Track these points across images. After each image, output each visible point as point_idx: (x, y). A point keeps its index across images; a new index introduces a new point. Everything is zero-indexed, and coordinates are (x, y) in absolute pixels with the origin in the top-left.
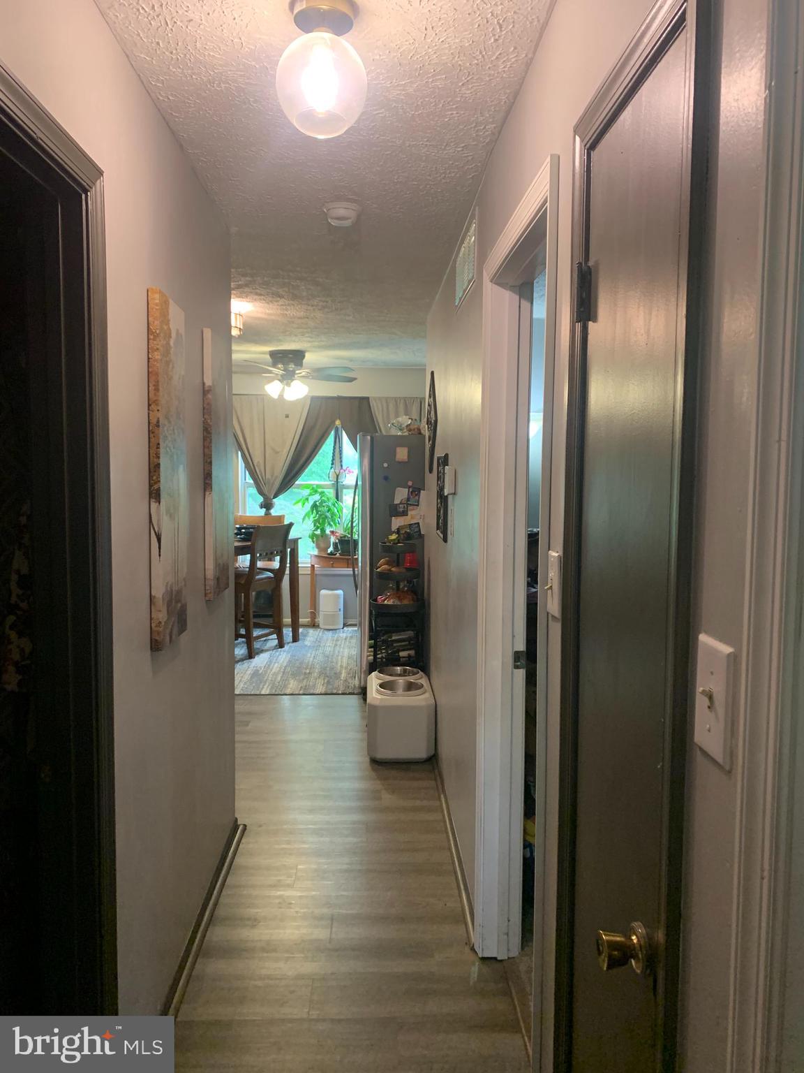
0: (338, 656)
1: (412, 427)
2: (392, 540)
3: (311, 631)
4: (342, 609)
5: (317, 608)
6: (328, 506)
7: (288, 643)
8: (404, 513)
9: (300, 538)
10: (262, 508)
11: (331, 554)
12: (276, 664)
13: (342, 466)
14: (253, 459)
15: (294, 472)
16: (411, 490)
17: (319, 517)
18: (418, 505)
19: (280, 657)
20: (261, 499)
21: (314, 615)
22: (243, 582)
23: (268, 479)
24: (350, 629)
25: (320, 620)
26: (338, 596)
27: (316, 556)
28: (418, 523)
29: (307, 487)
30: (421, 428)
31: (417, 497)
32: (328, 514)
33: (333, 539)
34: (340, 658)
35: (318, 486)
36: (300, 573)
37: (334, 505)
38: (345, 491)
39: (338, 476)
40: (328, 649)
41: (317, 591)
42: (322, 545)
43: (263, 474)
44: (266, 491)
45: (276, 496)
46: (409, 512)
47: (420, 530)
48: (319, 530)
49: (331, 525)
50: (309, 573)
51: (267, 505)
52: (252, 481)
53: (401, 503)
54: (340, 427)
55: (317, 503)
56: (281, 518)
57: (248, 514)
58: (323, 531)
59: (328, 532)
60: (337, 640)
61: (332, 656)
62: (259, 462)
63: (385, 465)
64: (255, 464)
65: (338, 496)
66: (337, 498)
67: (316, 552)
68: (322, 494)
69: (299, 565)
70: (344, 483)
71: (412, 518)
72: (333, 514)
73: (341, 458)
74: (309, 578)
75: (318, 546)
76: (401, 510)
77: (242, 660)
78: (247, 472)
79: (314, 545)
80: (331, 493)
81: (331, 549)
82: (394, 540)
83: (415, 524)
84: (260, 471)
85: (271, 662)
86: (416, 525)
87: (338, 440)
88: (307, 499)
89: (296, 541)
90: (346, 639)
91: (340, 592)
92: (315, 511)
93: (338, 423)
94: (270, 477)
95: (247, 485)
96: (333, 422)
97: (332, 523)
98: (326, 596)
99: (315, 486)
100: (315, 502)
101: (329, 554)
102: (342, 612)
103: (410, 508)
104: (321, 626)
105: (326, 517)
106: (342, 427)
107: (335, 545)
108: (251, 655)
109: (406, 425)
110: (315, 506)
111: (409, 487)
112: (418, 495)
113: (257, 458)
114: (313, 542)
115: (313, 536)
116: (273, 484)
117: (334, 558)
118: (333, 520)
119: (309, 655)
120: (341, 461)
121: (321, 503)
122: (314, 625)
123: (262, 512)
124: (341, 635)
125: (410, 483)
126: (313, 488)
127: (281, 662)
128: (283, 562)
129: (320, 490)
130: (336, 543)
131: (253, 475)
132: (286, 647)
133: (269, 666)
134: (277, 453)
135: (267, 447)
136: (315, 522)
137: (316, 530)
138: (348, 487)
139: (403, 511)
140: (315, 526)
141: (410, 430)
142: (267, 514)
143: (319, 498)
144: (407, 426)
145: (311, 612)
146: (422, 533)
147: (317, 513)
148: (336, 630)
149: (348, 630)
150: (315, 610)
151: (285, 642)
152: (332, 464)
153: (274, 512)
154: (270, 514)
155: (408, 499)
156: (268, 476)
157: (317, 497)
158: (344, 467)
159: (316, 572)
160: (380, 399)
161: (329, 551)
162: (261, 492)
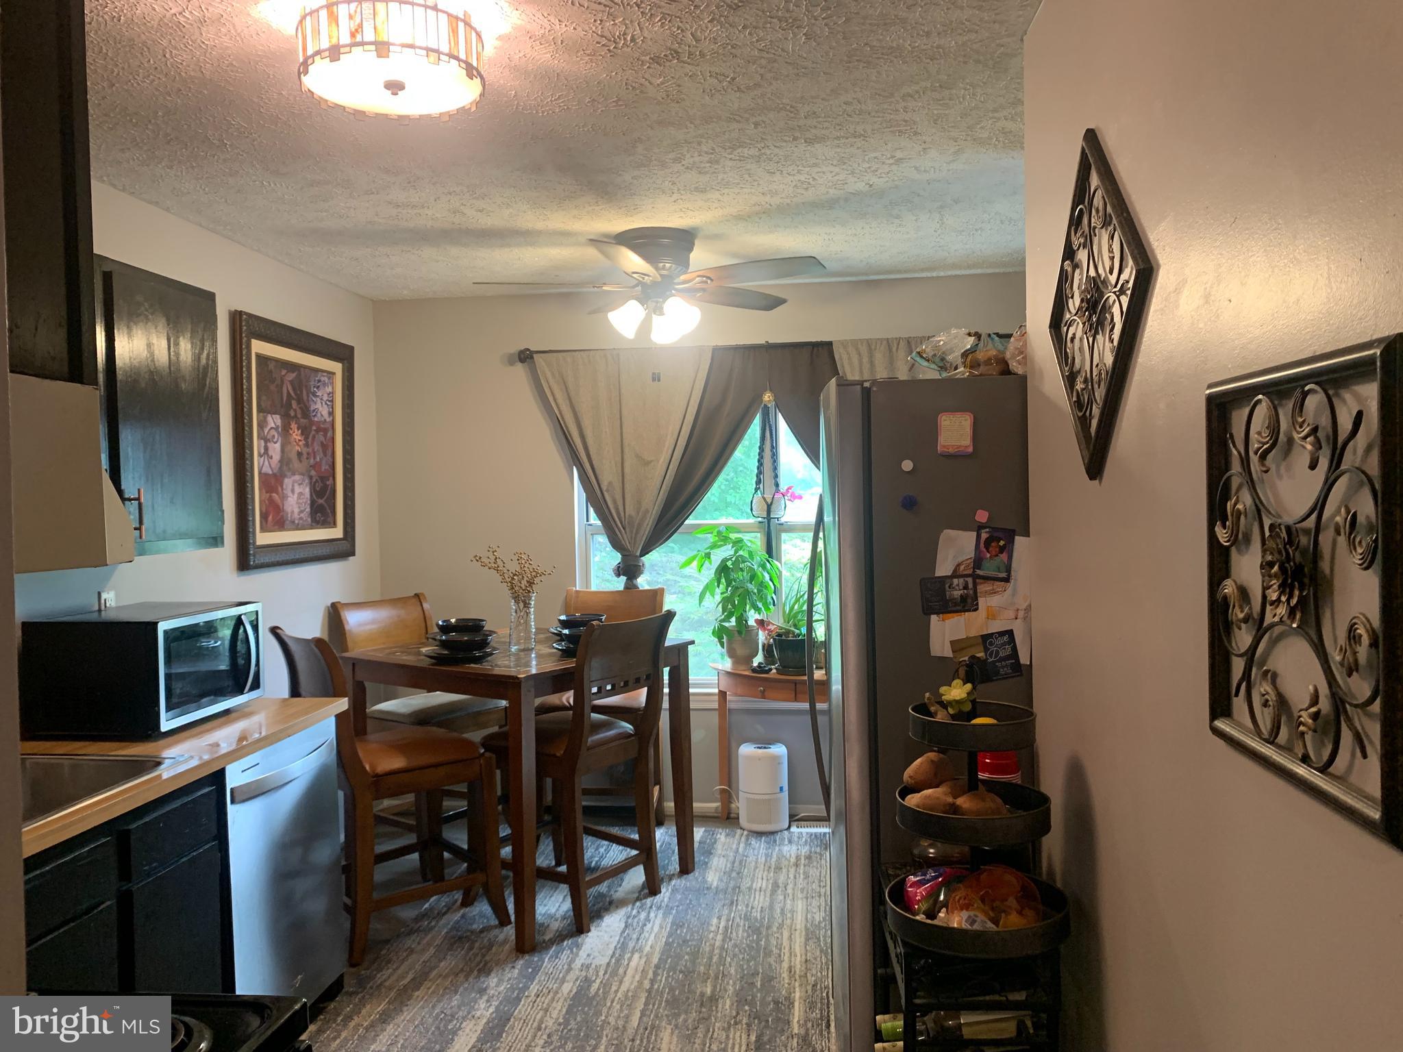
0: (781, 926)
1: (981, 355)
2: (950, 703)
3: (722, 836)
4: (786, 788)
5: (734, 785)
6: (751, 569)
7: (671, 878)
8: (967, 604)
9: (693, 642)
10: (618, 575)
11: (760, 669)
12: (636, 956)
13: (777, 485)
14: (600, 477)
15: (682, 499)
16: (984, 536)
17: (733, 594)
18: (1007, 580)
19: (649, 926)
20: (617, 558)
21: (727, 797)
22: (560, 753)
23: (630, 516)
24: (804, 830)
25: (741, 806)
26: (775, 759)
27: (728, 673)
28: (1010, 633)
29: (710, 529)
30: (1008, 355)
31: (1004, 556)
32: (752, 587)
33: (762, 637)
34: (786, 934)
35: (730, 528)
36: (692, 706)
37: (763, 567)
38: (784, 536)
39: (769, 507)
40: (760, 901)
41: (733, 744)
42: (741, 651)
43: (621, 508)
44: (626, 541)
45: (646, 551)
46: (981, 601)
47: (1015, 649)
48: (733, 619)
49: (757, 609)
50: (716, 706)
51: (629, 569)
52: (599, 523)
53: (955, 575)
54: (771, 405)
55: (729, 563)
56: (656, 596)
57: (594, 588)
58: (742, 620)
59: (751, 622)
60: (778, 869)
61: (768, 928)
62: (610, 483)
63: (907, 465)
64: (604, 488)
65: (771, 549)
66: (769, 550)
67: (727, 664)
68: (738, 543)
69: (691, 690)
70: (783, 520)
71: (992, 615)
72: (762, 585)
73: (775, 469)
74: (714, 719)
75: (731, 653)
76: (957, 594)
77: (561, 937)
78: (591, 510)
79: (724, 650)
80: (755, 541)
81: (758, 659)
82: (958, 702)
83: (1001, 634)
84: (615, 502)
85: (623, 946)
86: (1006, 638)
87: (769, 432)
88: (708, 556)
89: (681, 650)
90: (797, 865)
91: (780, 750)
92: (723, 580)
93: (767, 397)
94: (633, 514)
95: (589, 532)
96: (759, 397)
97: (760, 605)
98: (750, 758)
99: (722, 528)
100: (724, 561)
101: (754, 670)
102: (786, 794)
103: (982, 588)
104: (743, 821)
105: (748, 593)
106: (777, 405)
107: (768, 650)
108: (580, 924)
109: (958, 353)
110: (723, 570)
111: (980, 528)
112: (1008, 548)
113: (608, 476)
114: (722, 645)
115: (720, 633)
116: (640, 525)
117: (766, 679)
118: (762, 598)
119: (715, 921)
120: (776, 476)
121: (736, 563)
122: (728, 818)
123: (619, 584)
124: (786, 849)
125: (982, 516)
126: (719, 533)
127: (647, 949)
128: (654, 697)
129: (733, 536)
130: (770, 646)
131: (601, 514)
132: (666, 892)
133: (618, 961)
134: (648, 463)
135: (626, 450)
136: (725, 601)
137: (727, 619)
138: (791, 528)
139: (964, 599)
140: (724, 611)
141: (974, 365)
142: (630, 586)
143: (732, 552)
144: (965, 355)
145: (723, 791)
146: (1024, 659)
147: (728, 586)
148: (773, 833)
149: (800, 836)
150: (730, 786)
151: (661, 873)
152: (758, 482)
153: (643, 582)
154: (636, 587)
155: (978, 562)
156: (630, 509)
157: (726, 552)
158: (783, 488)
159: (731, 705)
160: (855, 343)
161: (755, 664)
162: (616, 544)
